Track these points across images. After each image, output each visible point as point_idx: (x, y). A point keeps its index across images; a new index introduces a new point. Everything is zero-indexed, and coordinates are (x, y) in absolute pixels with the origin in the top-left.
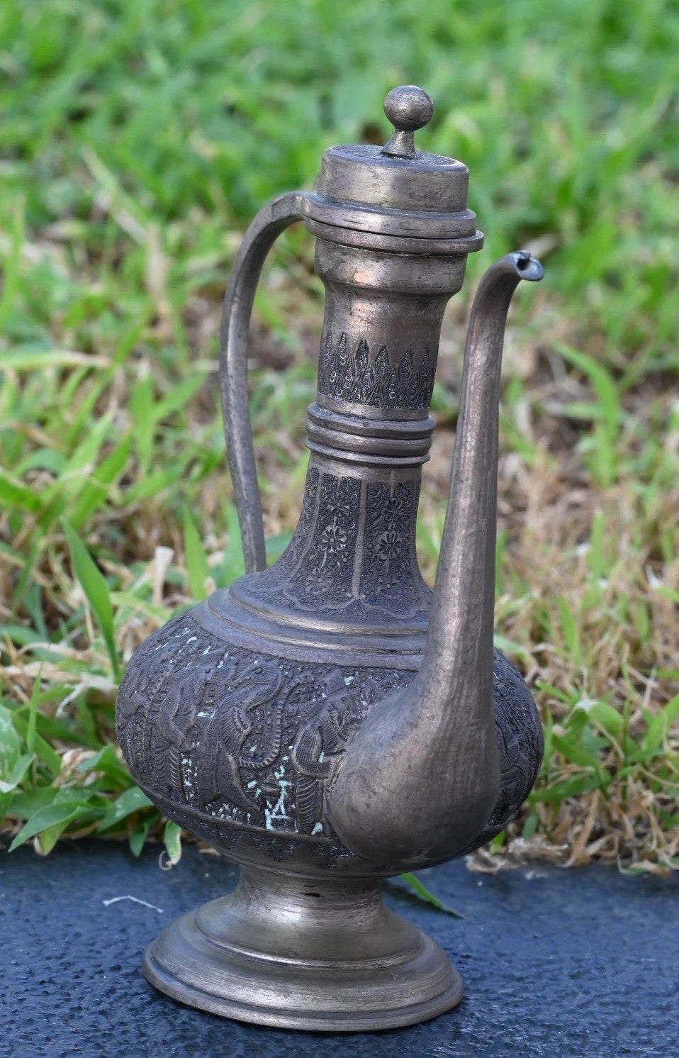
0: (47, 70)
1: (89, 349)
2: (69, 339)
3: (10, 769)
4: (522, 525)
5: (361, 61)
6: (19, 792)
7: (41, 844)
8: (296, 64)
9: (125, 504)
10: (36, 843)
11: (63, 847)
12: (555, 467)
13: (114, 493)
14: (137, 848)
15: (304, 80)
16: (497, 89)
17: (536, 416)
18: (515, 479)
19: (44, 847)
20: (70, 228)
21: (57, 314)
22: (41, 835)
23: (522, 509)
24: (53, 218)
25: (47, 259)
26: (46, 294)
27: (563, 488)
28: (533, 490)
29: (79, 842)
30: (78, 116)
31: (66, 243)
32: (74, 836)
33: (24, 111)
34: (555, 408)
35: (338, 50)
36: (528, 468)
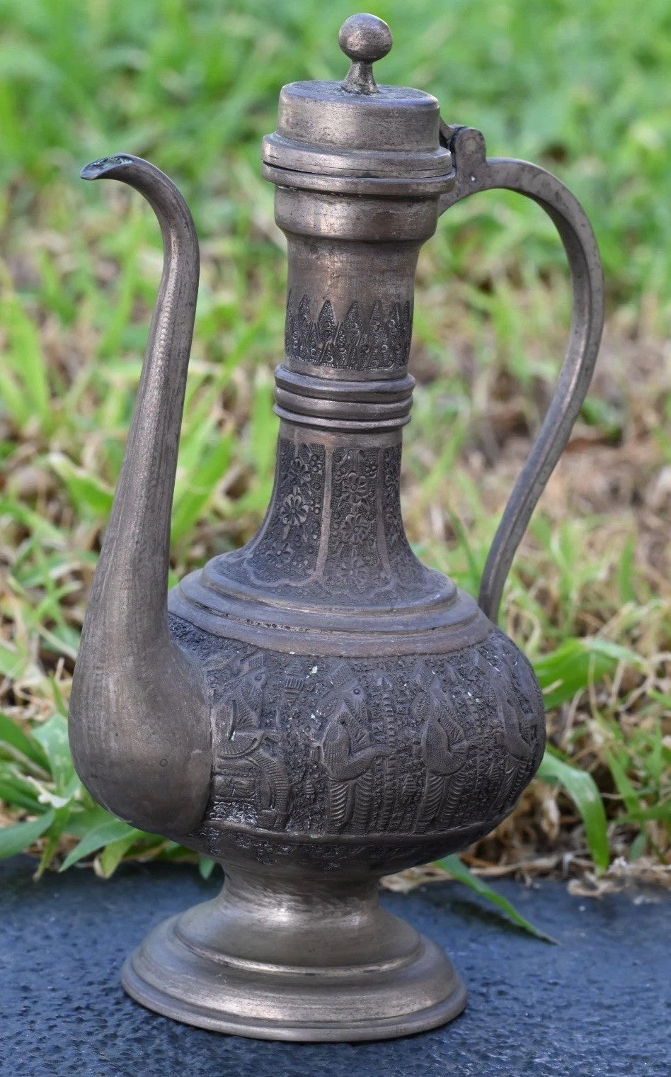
0: (218, 90)
1: (218, 357)
4: (668, 539)
5: (553, 81)
6: (80, 809)
7: (102, 866)
8: (483, 84)
9: (238, 515)
10: (97, 865)
11: (127, 870)
13: (224, 504)
14: (206, 870)
15: (495, 99)
18: (668, 495)
19: (105, 868)
20: (223, 246)
22: (103, 856)
24: (207, 235)
29: (148, 865)
30: (247, 137)
31: (215, 261)
32: (143, 858)
33: (191, 132)
35: (531, 71)
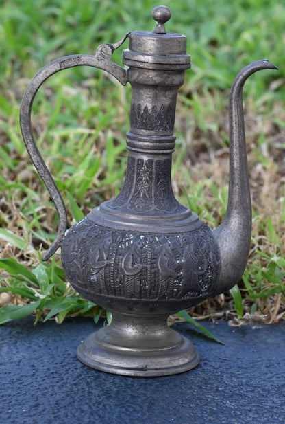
0: (87, 22)
1: (92, 127)
2: (84, 123)
3: (45, 289)
4: (261, 191)
5: (211, 15)
6: (50, 299)
8: (186, 17)
9: (102, 186)
10: (56, 319)
11: (68, 320)
12: (276, 167)
13: (97, 182)
14: (96, 320)
15: (189, 23)
16: (264, 24)
17: (270, 149)
18: (260, 174)
19: (59, 320)
20: (92, 82)
21: (81, 114)
22: (58, 316)
23: (262, 185)
24: (85, 78)
25: (79, 94)
26: (78, 107)
27: (279, 176)
28: (266, 177)
29: (74, 318)
30: (99, 40)
31: (89, 88)
32: (73, 316)
33: (78, 39)
34: (278, 145)
35: (203, 11)
36: (265, 169)
